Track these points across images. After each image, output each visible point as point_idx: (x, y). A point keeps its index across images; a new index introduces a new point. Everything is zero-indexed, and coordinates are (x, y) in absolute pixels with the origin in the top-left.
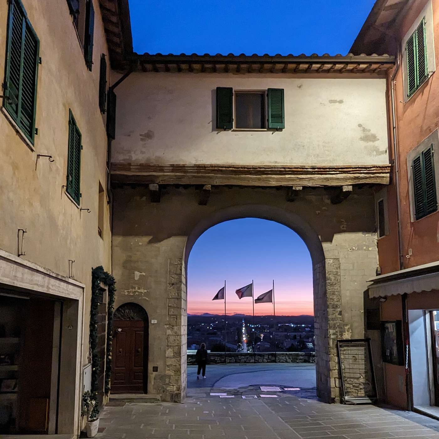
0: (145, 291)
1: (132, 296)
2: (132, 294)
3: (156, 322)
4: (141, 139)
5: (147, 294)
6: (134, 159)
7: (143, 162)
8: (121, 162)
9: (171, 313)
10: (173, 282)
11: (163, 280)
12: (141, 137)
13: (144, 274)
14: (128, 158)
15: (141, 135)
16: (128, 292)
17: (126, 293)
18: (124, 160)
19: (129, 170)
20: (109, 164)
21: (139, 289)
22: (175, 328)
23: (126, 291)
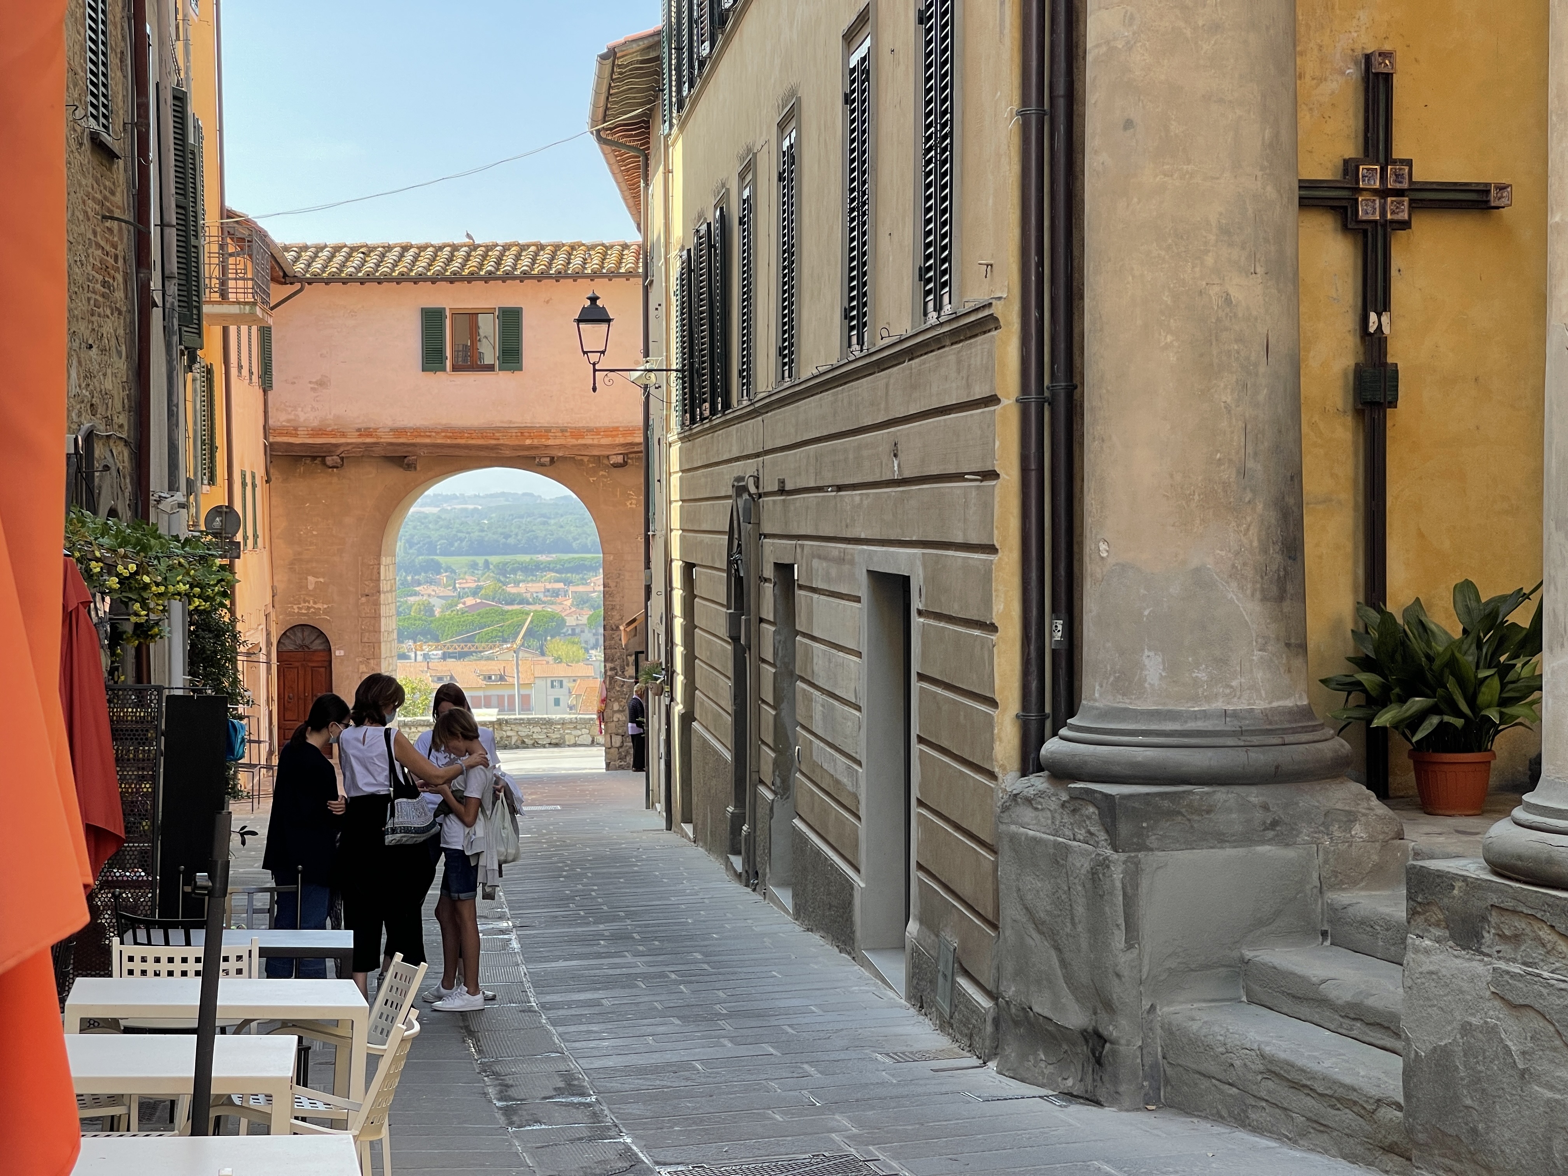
0: (325, 606)
1: (304, 614)
2: (304, 611)
3: (342, 653)
4: (312, 388)
5: (326, 612)
6: (302, 420)
7: (315, 424)
8: (284, 423)
9: (365, 640)
10: (367, 592)
11: (352, 589)
12: (312, 386)
13: (322, 580)
14: (292, 417)
15: (310, 382)
16: (299, 608)
17: (296, 611)
18: (288, 421)
19: (296, 435)
20: (266, 430)
21: (315, 603)
22: (372, 661)
23: (295, 607)
